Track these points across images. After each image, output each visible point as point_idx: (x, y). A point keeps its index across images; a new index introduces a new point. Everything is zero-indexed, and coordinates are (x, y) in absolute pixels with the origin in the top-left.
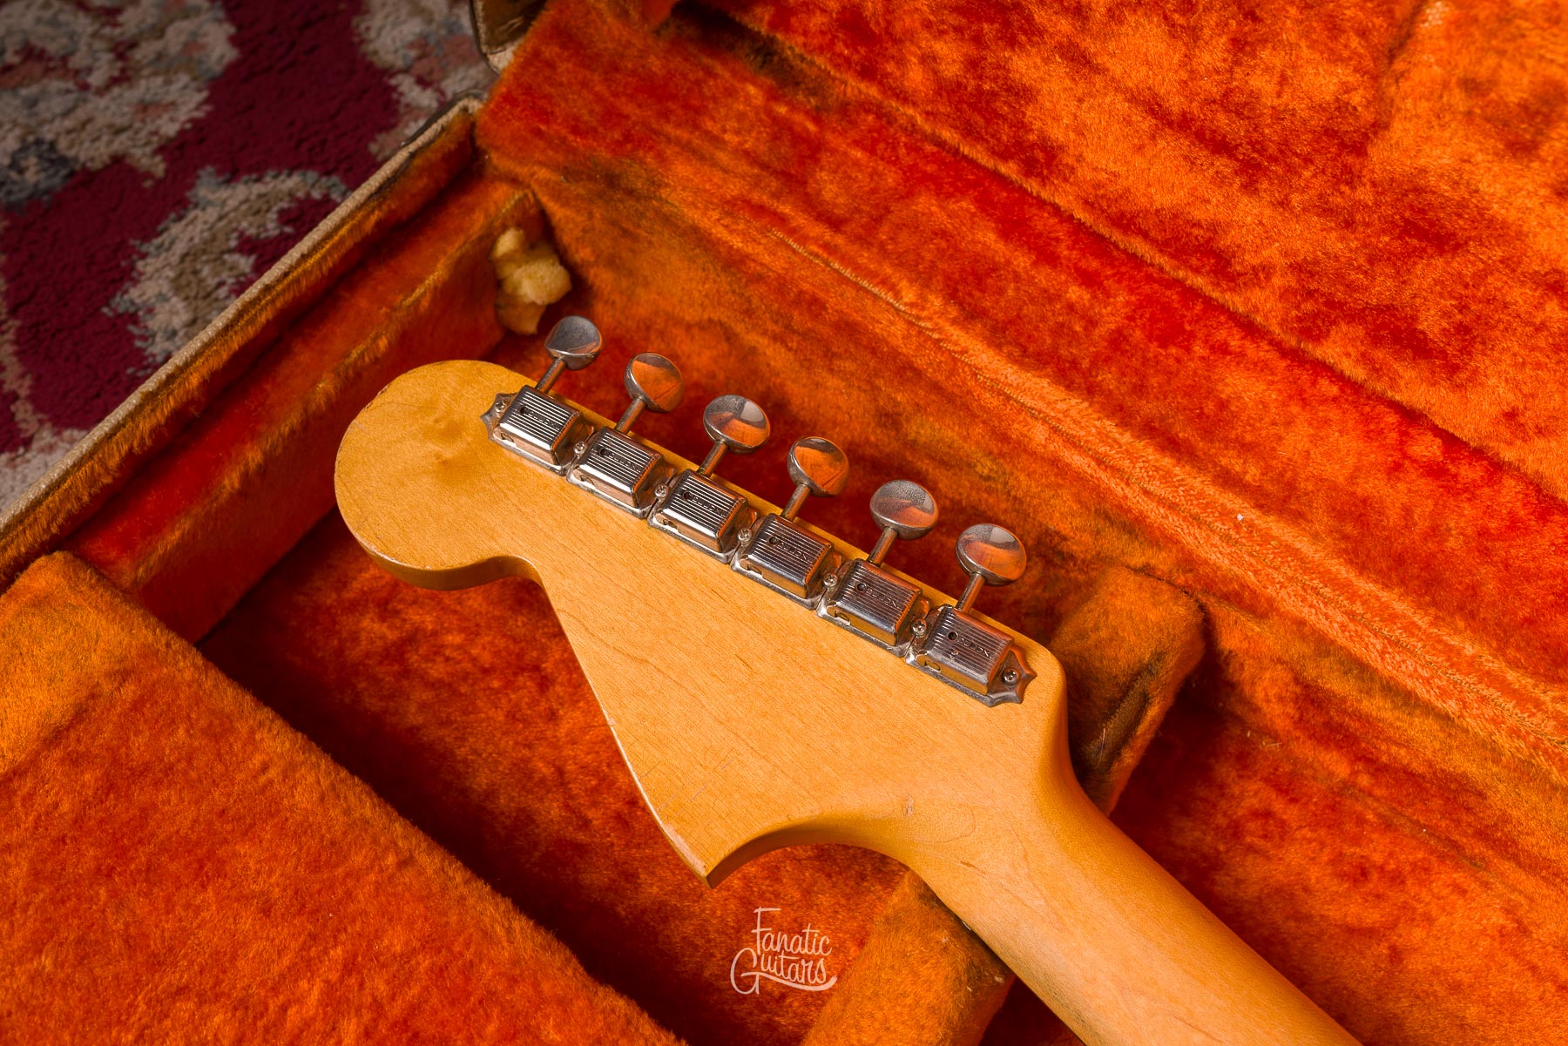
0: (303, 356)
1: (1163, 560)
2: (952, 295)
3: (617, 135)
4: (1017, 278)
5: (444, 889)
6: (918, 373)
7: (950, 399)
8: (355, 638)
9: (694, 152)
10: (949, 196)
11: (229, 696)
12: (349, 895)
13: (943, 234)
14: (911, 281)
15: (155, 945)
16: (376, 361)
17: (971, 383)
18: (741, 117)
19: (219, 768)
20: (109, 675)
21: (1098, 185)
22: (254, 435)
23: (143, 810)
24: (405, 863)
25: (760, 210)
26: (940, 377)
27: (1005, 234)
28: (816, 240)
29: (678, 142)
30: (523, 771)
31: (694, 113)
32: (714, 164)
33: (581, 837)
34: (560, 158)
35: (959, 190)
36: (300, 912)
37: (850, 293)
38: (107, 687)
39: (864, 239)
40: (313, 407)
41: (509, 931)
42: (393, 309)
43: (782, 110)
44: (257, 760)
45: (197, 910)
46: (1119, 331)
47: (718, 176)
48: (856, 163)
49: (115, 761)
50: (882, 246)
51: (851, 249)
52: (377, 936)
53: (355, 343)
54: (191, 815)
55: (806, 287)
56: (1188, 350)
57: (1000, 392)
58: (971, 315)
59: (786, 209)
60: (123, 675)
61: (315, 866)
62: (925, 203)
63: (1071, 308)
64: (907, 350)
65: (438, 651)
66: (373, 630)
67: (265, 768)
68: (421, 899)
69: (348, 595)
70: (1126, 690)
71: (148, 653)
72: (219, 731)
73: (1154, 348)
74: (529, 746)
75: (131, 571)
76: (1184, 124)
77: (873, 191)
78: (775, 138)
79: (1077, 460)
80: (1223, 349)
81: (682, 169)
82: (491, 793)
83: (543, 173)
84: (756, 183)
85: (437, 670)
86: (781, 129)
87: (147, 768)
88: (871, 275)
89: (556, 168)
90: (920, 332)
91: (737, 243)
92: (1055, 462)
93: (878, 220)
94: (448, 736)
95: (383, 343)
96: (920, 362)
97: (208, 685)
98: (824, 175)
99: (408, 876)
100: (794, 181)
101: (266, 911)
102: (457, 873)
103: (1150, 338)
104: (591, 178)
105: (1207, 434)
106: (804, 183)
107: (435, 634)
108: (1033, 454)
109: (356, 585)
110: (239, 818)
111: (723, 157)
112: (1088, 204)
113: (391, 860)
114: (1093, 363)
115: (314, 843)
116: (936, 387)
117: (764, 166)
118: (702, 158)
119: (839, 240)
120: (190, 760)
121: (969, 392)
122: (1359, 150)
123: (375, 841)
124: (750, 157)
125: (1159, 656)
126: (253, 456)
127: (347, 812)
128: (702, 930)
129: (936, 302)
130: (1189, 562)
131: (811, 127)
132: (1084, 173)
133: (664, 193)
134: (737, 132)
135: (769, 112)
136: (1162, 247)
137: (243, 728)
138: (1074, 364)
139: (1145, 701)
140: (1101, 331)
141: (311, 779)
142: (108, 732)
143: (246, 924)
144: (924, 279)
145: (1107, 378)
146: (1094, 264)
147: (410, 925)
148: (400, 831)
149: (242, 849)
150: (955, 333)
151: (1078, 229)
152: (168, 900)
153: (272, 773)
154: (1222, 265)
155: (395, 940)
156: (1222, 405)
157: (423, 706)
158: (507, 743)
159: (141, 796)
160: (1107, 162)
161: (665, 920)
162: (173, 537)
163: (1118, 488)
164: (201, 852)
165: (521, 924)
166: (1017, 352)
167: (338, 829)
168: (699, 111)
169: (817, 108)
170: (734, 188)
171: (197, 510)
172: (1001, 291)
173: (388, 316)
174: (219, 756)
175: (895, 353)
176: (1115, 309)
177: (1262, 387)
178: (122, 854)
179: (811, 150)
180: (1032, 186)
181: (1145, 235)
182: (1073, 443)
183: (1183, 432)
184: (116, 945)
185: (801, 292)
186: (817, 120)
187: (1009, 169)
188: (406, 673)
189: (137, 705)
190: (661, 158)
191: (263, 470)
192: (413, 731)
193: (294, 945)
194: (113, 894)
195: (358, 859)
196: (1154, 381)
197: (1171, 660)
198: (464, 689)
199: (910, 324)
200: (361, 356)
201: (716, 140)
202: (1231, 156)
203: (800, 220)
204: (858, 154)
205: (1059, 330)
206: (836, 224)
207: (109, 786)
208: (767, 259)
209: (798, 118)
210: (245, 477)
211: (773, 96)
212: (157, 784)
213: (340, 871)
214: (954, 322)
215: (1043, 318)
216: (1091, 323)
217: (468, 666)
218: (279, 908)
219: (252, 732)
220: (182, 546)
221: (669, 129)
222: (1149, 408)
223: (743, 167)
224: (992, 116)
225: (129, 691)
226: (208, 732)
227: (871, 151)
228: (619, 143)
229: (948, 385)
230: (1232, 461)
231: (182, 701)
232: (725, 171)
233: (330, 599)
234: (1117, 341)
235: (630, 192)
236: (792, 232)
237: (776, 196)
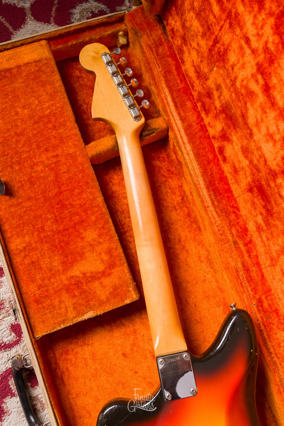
0: (87, 33)
1: (166, 118)
2: (165, 73)
3: (140, 27)
4: (173, 75)
5: (66, 103)
6: (155, 80)
7: (156, 85)
8: (75, 72)
9: (148, 35)
10: (173, 60)
11: (56, 69)
12: (56, 98)
13: (169, 65)
14: (162, 68)
15: (34, 90)
16: (95, 39)
17: (160, 85)
18: (156, 34)
19: (50, 76)
20: (45, 58)
21: (187, 69)
22: (76, 40)
23: (40, 75)
24: (63, 98)
25: (151, 48)
26: (157, 82)
27: (176, 69)
28: (155, 56)
29: (147, 33)
30: (84, 100)
31: (151, 30)
32: (149, 39)
33: (86, 111)
34: (132, 26)
35: (174, 60)
36: (50, 96)
37: (154, 65)
38: (43, 59)
39: (160, 59)
40: (84, 40)
41: (70, 112)
42: (101, 33)
43: (162, 36)
44: (55, 78)
45: (40, 89)
46: (180, 89)
47: (149, 40)
48: (166, 49)
49: (40, 68)
50: (161, 62)
51: (158, 60)
52: (57, 104)
53: (94, 35)
54: (45, 79)
55: (150, 61)
56: (186, 96)
57: (162, 88)
58: (165, 77)
59: (154, 50)
60: (46, 59)
61: (54, 92)
62: (170, 59)
63: (177, 83)
64: (156, 76)
65: (83, 80)
66: (77, 73)
67: (55, 79)
68: (63, 103)
69: (77, 67)
70: (152, 130)
71: (50, 58)
72: (53, 72)
73: (182, 94)
74: (87, 98)
75: (53, 48)
76: (195, 67)
77: (165, 54)
78: (159, 40)
79: (165, 101)
80: (190, 99)
81: (145, 37)
82: (79, 100)
83: (129, 27)
84: (152, 44)
85: (82, 82)
86: (160, 39)
87: (43, 71)
88: (158, 64)
89: (131, 27)
90: (159, 75)
91: (145, 50)
92: (162, 100)
93: (163, 58)
94: (78, 91)
95: (97, 37)
96: (156, 79)
97: (54, 66)
98: (161, 48)
99: (63, 100)
100: (157, 47)
101: (47, 94)
102: (68, 102)
103: (183, 92)
104: (134, 31)
105: (181, 107)
106: (158, 48)
107: (84, 78)
108: (161, 97)
109: (79, 66)
110: (49, 82)
111: (151, 38)
112: (185, 71)
113: (62, 97)
114: (175, 91)
115: (56, 90)
116: (156, 83)
117: (155, 42)
118: (148, 37)
119: (157, 58)
120: (48, 73)
121: (159, 86)
122: (206, 80)
123: (62, 94)
124: (154, 40)
125: (158, 129)
126: (74, 42)
127: (61, 89)
128: (93, 130)
129: (163, 72)
130: (169, 120)
131: (164, 41)
132: (186, 66)
133: (141, 38)
134: (155, 36)
135: (160, 36)
136: (189, 81)
137: (55, 73)
138: (173, 89)
139: (153, 133)
140: (178, 88)
141: (59, 83)
142: (41, 65)
143: (44, 94)
144: (163, 69)
145: (175, 94)
146: (183, 79)
147: (61, 104)
148: (65, 95)
149: (48, 86)
150: (162, 78)
151: (183, 73)
152: (38, 86)
153: (55, 80)
154: (193, 87)
155: (58, 105)
156: (185, 105)
157: (78, 86)
158: (84, 96)
159: (41, 74)
160: (188, 66)
161: (90, 126)
162: (60, 47)
163: (167, 108)
164: (44, 84)
165: (72, 112)
166: (167, 84)
167: (59, 90)
168: (152, 30)
169: (166, 39)
170: (150, 43)
171: (64, 45)
172: (171, 76)
173: (100, 34)
174: (51, 75)
175: (154, 76)
176: (181, 86)
177: (191, 105)
178: (36, 79)
179: (161, 44)
180: (181, 64)
181: (188, 78)
182: (166, 99)
183: (179, 105)
184: (30, 88)
185: (149, 62)
186: (165, 40)
187: (180, 61)
188: (78, 81)
189: (46, 64)
190: (144, 34)
191: (75, 45)
192: (75, 88)
193: (48, 99)
194: (33, 82)
195: (59, 94)
196: (180, 97)
197: (159, 130)
198: (83, 87)
199: (158, 73)
200: (94, 37)
201: (152, 35)
202: (198, 74)
203: (155, 52)
204: (167, 48)
205: (174, 85)
206: (158, 55)
207: (38, 71)
208: (147, 54)
209: (163, 39)
210: (72, 44)
211: (162, 34)
212: (43, 73)
213: (56, 95)
214: (163, 76)
215: (173, 82)
216: (178, 86)
217: (85, 84)
218: (48, 94)
219: (56, 74)
220: (60, 48)
221: (147, 30)
222: (177, 100)
223: (152, 41)
224: (181, 53)
225: (46, 61)
226: (51, 71)
227: (168, 49)
228: (140, 29)
229: (157, 83)
230: (181, 112)
231: (51, 66)
232: (150, 40)
233: (74, 66)
234: (179, 90)
235: (137, 36)
236: (152, 53)
237: (154, 47)
